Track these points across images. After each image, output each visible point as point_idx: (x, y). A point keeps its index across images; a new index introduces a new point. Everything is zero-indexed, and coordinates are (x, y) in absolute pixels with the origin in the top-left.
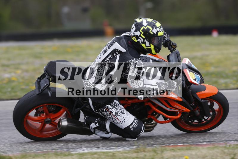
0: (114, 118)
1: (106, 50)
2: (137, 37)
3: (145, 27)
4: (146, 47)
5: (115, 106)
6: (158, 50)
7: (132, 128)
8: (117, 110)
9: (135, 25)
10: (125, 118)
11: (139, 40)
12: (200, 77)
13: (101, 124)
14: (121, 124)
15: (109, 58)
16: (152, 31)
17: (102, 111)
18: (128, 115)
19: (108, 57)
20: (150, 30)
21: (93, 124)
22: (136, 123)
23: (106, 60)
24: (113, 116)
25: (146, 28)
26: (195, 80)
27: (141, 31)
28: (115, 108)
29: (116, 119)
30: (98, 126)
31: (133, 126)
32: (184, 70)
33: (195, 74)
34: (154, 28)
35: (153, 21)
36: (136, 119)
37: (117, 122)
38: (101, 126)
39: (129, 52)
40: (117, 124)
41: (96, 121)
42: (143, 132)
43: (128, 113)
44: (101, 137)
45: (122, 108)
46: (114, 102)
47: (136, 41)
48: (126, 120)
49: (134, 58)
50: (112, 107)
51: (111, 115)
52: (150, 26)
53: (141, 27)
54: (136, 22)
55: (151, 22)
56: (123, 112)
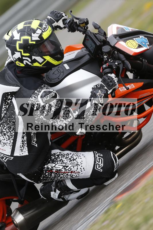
0: (67, 174)
2: (21, 60)
3: (20, 40)
4: (40, 64)
5: (57, 159)
6: (59, 56)
7: (100, 169)
8: (63, 162)
9: (7, 47)
11: (25, 62)
13: (60, 188)
14: (82, 175)
15: (5, 110)
16: (32, 41)
19: (3, 110)
20: (28, 40)
21: (52, 193)
25: (22, 42)
26: (140, 46)
27: (18, 50)
28: (58, 162)
29: (70, 174)
30: (59, 192)
31: (98, 165)
32: (117, 46)
33: (134, 39)
34: (32, 34)
35: (26, 25)
36: (97, 153)
37: (74, 176)
38: (63, 190)
39: (23, 87)
40: (77, 178)
41: (53, 187)
42: (117, 163)
43: (81, 154)
44: (78, 198)
45: (69, 154)
46: (52, 155)
47: (24, 65)
48: (84, 165)
49: (34, 90)
50: (54, 163)
51: (61, 174)
52: (24, 35)
53: (15, 44)
54: (6, 41)
55: (24, 27)
56: (72, 159)
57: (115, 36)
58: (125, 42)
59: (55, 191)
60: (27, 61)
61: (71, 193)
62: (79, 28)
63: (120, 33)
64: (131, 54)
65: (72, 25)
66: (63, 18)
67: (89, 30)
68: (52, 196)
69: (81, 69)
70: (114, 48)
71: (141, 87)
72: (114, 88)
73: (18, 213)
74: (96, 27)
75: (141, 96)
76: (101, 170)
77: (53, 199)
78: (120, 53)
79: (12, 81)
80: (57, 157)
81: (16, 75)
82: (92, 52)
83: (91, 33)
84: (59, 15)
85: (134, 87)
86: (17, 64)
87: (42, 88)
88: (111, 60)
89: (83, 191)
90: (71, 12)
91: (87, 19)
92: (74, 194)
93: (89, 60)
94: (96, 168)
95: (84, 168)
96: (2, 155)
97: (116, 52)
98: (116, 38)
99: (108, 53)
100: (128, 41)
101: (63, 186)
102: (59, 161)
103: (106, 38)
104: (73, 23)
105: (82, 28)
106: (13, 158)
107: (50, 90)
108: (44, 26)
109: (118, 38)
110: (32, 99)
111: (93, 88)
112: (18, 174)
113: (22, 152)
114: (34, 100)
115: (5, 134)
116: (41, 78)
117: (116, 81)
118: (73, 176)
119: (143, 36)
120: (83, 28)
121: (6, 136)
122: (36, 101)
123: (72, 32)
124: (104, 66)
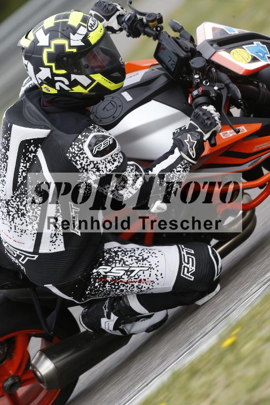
0: (132, 285)
1: (4, 158)
2: (51, 82)
3: (49, 46)
4: (86, 88)
5: (114, 259)
7: (189, 275)
8: (124, 263)
9: (26, 59)
10: (154, 267)
11: (58, 85)
12: (264, 43)
13: (119, 311)
14: (159, 286)
15: (24, 171)
16: (70, 47)
17: (95, 291)
18: (158, 254)
20: (63, 46)
21: (104, 321)
22: (188, 257)
23: (20, 180)
24: (127, 283)
25: (52, 50)
26: (254, 59)
27: (46, 63)
28: (116, 263)
29: (137, 284)
30: (116, 318)
31: (186, 269)
32: (214, 59)
33: (244, 47)
34: (71, 35)
35: (58, 21)
36: (183, 247)
37: (145, 287)
38: (124, 315)
39: (57, 130)
40: (149, 292)
41: (106, 309)
42: (220, 265)
43: (156, 248)
44: (148, 330)
45: (135, 250)
46: (106, 252)
47: (56, 92)
48: (161, 269)
49: (76, 135)
50: (110, 266)
51: (121, 284)
52: (56, 37)
53: (41, 54)
54: (23, 49)
55: (55, 24)
56: (141, 258)
57: (211, 42)
58: (229, 52)
59: (109, 317)
60: (62, 84)
61: (138, 320)
62: (147, 30)
63: (219, 37)
64: (241, 73)
65: (135, 24)
66: (118, 13)
67: (166, 32)
68: (103, 326)
69: (153, 101)
70: (210, 62)
71: (257, 131)
72: (213, 130)
73: (43, 357)
74: (175, 28)
75: (258, 148)
76: (191, 276)
77: (104, 331)
78: (221, 71)
79: (35, 120)
80: (114, 254)
81: (42, 108)
82: (173, 70)
83: (169, 36)
84: (110, 8)
85: (246, 131)
86: (44, 90)
87: (90, 131)
88: (206, 83)
89: (159, 316)
90: (131, 3)
91: (159, 14)
92: (142, 321)
93: (165, 85)
94: (183, 274)
95: (161, 274)
96: (18, 252)
97: (214, 70)
98: (212, 45)
99: (201, 70)
100: (233, 51)
101: (124, 307)
102: (118, 262)
103: (195, 46)
104: (136, 21)
105: (152, 30)
106: (37, 256)
107: (104, 134)
108: (91, 21)
109: (215, 45)
110: (74, 151)
111: (174, 133)
112: (45, 286)
113: (54, 246)
114: (76, 152)
115: (23, 215)
116: (86, 114)
117: (217, 118)
118: (143, 289)
119: (259, 43)
120: (154, 29)
121: (25, 217)
122: (80, 154)
123: (134, 37)
124: (195, 93)
